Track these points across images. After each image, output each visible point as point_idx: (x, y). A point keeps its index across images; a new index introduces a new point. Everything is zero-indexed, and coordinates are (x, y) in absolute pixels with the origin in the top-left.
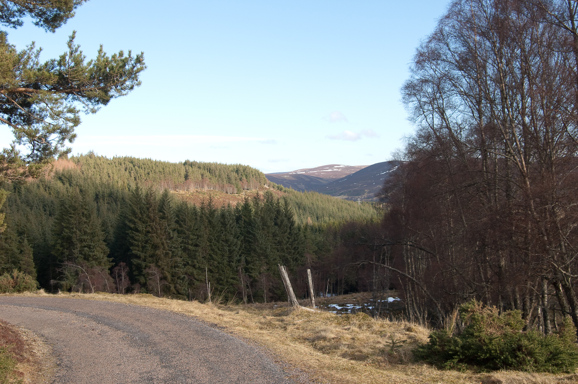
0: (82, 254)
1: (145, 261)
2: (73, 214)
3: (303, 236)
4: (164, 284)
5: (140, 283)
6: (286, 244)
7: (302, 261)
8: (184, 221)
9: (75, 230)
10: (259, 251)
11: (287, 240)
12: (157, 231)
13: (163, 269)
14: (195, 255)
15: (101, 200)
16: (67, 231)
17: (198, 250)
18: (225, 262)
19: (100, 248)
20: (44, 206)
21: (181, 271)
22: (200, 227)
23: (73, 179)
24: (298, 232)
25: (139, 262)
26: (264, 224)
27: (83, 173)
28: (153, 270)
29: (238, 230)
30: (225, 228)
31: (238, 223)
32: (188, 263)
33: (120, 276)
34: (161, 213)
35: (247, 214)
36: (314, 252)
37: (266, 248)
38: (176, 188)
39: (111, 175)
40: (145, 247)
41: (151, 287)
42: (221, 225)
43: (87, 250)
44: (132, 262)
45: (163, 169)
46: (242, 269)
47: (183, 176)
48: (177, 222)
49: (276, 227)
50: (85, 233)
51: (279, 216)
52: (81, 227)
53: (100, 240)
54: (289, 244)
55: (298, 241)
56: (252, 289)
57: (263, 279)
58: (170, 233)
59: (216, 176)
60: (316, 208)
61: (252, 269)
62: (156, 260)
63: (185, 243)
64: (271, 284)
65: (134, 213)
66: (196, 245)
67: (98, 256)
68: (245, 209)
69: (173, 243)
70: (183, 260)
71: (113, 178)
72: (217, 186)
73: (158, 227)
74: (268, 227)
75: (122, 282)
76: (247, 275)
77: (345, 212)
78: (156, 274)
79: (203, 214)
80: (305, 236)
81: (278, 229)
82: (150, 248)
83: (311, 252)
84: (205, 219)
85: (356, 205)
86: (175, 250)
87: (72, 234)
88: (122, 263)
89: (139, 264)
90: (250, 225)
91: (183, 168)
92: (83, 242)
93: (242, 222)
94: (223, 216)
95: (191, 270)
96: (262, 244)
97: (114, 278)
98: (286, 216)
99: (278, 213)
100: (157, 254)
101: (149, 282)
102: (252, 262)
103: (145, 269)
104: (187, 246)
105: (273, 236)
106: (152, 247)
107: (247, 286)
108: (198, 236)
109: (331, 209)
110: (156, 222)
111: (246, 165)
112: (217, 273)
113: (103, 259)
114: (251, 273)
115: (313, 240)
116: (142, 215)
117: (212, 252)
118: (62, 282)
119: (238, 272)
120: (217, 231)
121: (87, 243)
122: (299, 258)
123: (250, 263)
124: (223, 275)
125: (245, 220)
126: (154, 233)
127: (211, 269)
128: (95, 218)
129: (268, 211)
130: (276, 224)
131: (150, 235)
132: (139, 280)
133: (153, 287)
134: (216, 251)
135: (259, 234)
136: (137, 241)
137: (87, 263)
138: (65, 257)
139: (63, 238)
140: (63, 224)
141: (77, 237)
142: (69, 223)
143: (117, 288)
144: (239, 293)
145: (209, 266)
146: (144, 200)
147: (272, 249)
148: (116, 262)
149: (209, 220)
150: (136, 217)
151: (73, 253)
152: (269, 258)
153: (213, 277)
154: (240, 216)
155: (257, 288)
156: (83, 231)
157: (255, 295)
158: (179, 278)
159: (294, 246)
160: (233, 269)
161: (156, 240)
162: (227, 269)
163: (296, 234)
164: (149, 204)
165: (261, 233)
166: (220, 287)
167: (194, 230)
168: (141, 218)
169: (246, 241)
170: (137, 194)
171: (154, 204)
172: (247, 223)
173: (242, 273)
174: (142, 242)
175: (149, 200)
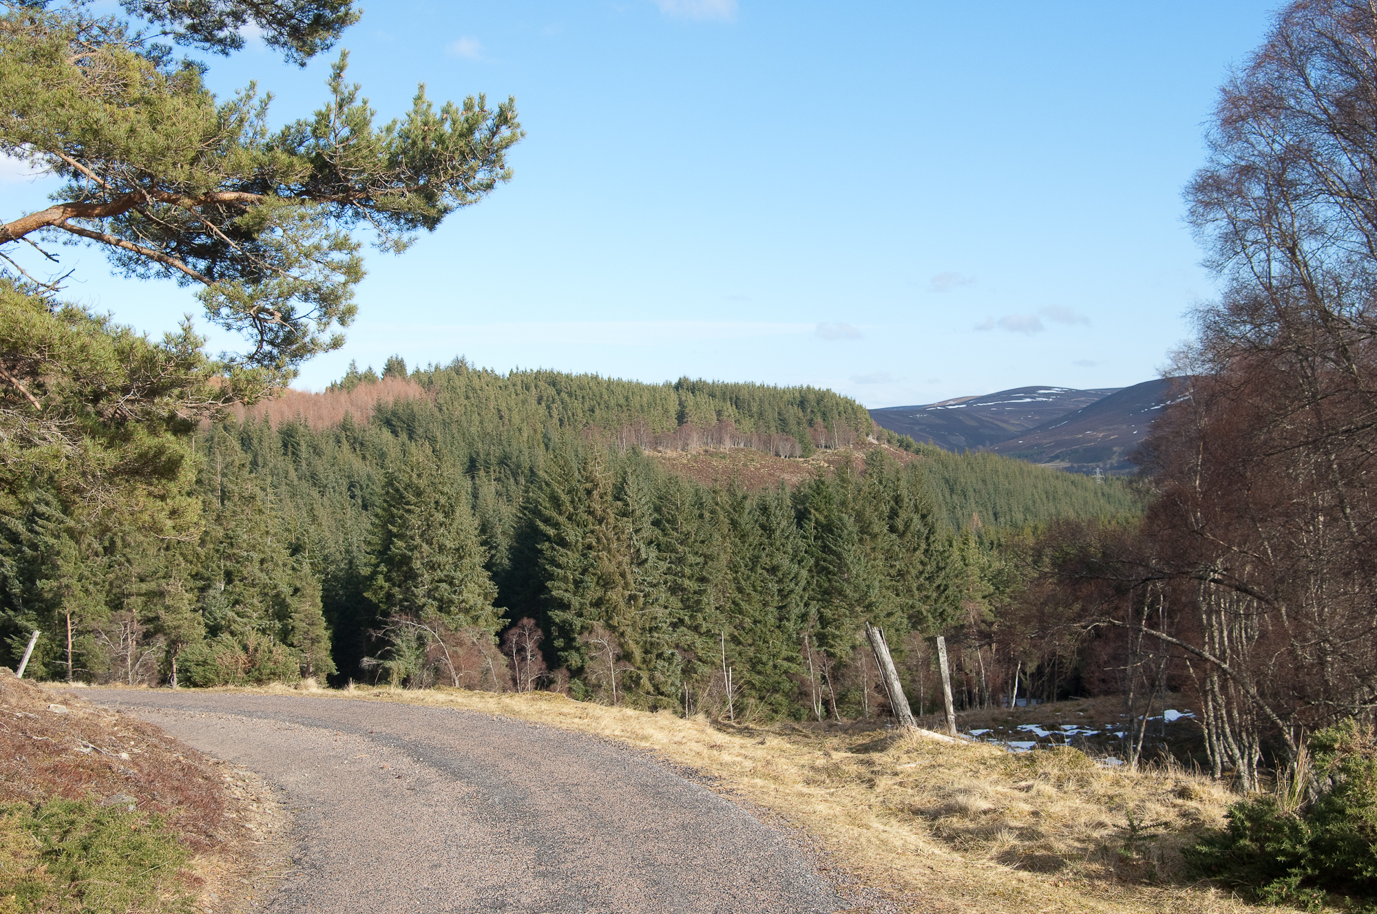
0: (435, 599)
1: (580, 615)
2: (415, 504)
3: (959, 558)
4: (625, 671)
5: (569, 668)
6: (918, 578)
7: (955, 618)
8: (672, 522)
9: (418, 540)
10: (851, 594)
11: (920, 567)
12: (609, 544)
13: (622, 634)
14: (698, 602)
15: (482, 473)
16: (400, 543)
17: (705, 590)
18: (771, 620)
19: (476, 583)
20: (351, 486)
21: (666, 638)
22: (711, 535)
23: (416, 424)
24: (946, 548)
25: (568, 616)
26: (865, 529)
27: (440, 410)
28: (600, 637)
29: (802, 544)
30: (769, 537)
31: (802, 527)
32: (681, 621)
33: (521, 650)
34: (619, 503)
35: (823, 506)
36: (984, 597)
37: (868, 587)
38: (656, 443)
39: (505, 413)
40: (582, 581)
41: (594, 676)
42: (760, 532)
43: (446, 590)
44: (550, 618)
45: (627, 399)
46: (810, 637)
47: (674, 416)
48: (656, 523)
49: (894, 536)
50: (441, 548)
51: (900, 511)
52: (433, 534)
53: (475, 565)
54: (926, 579)
55: (947, 570)
56: (834, 684)
57: (862, 662)
58: (639, 550)
59: (751, 416)
60: (992, 491)
61: (834, 637)
62: (607, 612)
63: (676, 574)
65: (555, 501)
66: (703, 580)
67: (472, 602)
68: (818, 494)
69: (646, 573)
70: (670, 614)
71: (510, 421)
72: (755, 439)
73: (611, 535)
74: (874, 536)
75: (526, 664)
76: (822, 652)
77: (1063, 502)
78: (605, 647)
79: (717, 504)
80: (964, 559)
81: (898, 541)
82: (593, 585)
83: (979, 596)
84: (722, 518)
85: (1090, 484)
86: (651, 589)
87: (412, 550)
88: (525, 621)
89: (564, 622)
90: (831, 532)
91: (674, 396)
92: (435, 570)
93: (810, 526)
94: (765, 509)
95: (689, 637)
96: (858, 576)
97: (508, 654)
98: (917, 511)
99: (896, 503)
100: (610, 600)
101: (589, 664)
102: (835, 620)
103: (580, 633)
104: (679, 581)
105: (886, 559)
106: (598, 583)
107: (824, 677)
108: (705, 556)
109: (1028, 493)
110: (607, 523)
111: (824, 388)
112: (750, 645)
113: (482, 609)
114: (832, 646)
115: (982, 569)
116: (575, 508)
117: (740, 596)
118: (389, 664)
119: (800, 644)
120: (750, 545)
121: (445, 573)
122: (950, 610)
123: (829, 623)
124: (766, 650)
125: (817, 519)
126: (603, 549)
127: (735, 636)
128: (463, 512)
129: (875, 498)
130: (892, 529)
131: (593, 554)
132: (567, 661)
133: (599, 679)
134: (749, 594)
135: (851, 552)
136: (562, 569)
137: (446, 619)
138: (395, 605)
139: (390, 562)
140: (390, 527)
141: (422, 558)
142: (404, 525)
143: (514, 680)
144: (804, 694)
145: (732, 629)
146: (580, 472)
147: (884, 590)
148: (514, 618)
149: (732, 520)
150: (560, 510)
151: (414, 595)
152: (877, 611)
153: (740, 654)
154: (806, 509)
155: (848, 683)
156: (438, 543)
157: (841, 700)
158: (659, 656)
159: (938, 582)
160: (790, 636)
161: (608, 565)
162: (774, 636)
163: (941, 554)
164: (592, 481)
165: (855, 551)
166: (757, 679)
167: (697, 544)
168: (572, 514)
169: (819, 569)
170: (564, 457)
171: (604, 482)
172: (822, 527)
173: (811, 648)
174: (575, 570)
175: (592, 471)
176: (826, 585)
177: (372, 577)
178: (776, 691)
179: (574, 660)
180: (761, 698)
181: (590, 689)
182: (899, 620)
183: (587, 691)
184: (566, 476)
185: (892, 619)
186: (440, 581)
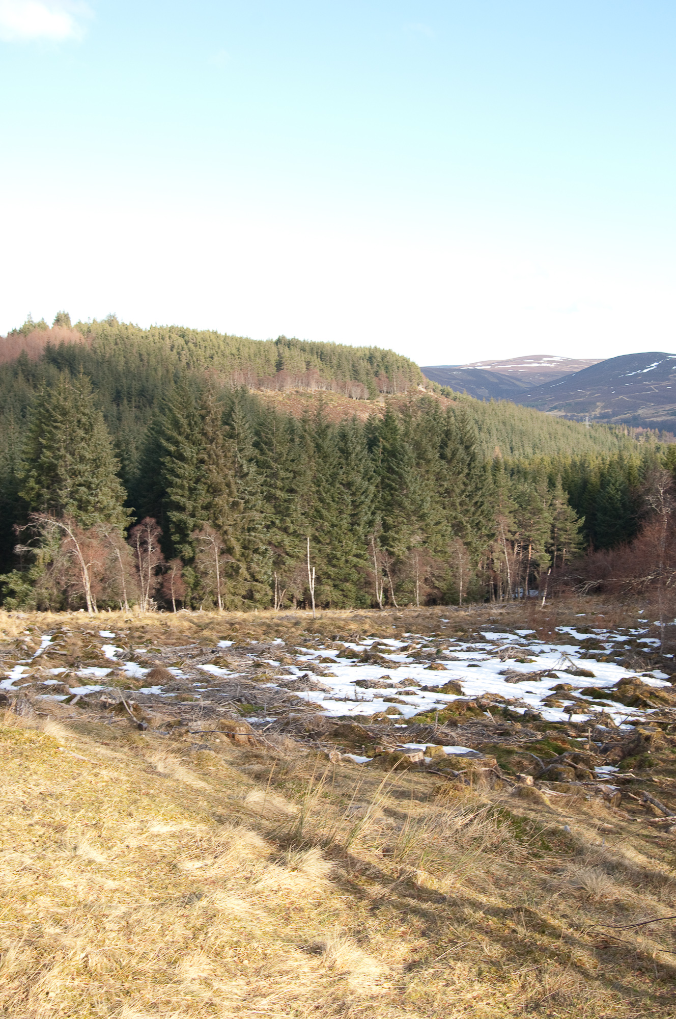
0: (75, 499)
1: (193, 516)
2: (61, 422)
3: (492, 481)
4: (227, 562)
5: (182, 558)
6: (460, 495)
7: (488, 528)
8: (269, 444)
9: (63, 452)
10: (409, 506)
11: (463, 487)
12: (218, 460)
13: (225, 532)
14: (288, 508)
15: (125, 402)
16: (48, 453)
17: (293, 499)
18: (345, 524)
19: (110, 488)
21: (260, 537)
22: (300, 455)
23: (76, 362)
24: (483, 473)
25: (183, 516)
26: (421, 455)
27: (95, 352)
28: (208, 534)
29: (371, 465)
30: (347, 459)
31: (372, 452)
32: (273, 523)
33: (144, 543)
34: (227, 427)
35: (389, 436)
36: (510, 512)
37: (422, 501)
38: (259, 384)
39: (145, 358)
40: (195, 489)
41: (203, 566)
42: (339, 454)
43: (84, 492)
44: (169, 517)
45: (238, 350)
46: (375, 539)
47: (274, 364)
48: (256, 445)
49: (443, 462)
50: (82, 459)
51: (449, 442)
52: (75, 447)
53: (109, 473)
54: (467, 496)
55: (484, 490)
56: (393, 576)
57: (416, 560)
58: (242, 466)
59: (332, 367)
60: (510, 431)
61: (394, 539)
62: (214, 514)
63: (271, 486)
64: (428, 569)
65: (176, 425)
66: (291, 491)
67: (105, 503)
68: (386, 426)
69: (247, 484)
70: (265, 518)
71: (148, 363)
72: (334, 384)
73: (220, 453)
74: (428, 462)
75: (147, 555)
76: (384, 551)
77: (562, 441)
78: (212, 543)
79: (305, 431)
80: (495, 482)
81: (447, 466)
82: (204, 492)
83: (506, 511)
84: (309, 442)
85: (581, 429)
86: (250, 497)
87: (57, 459)
88: (148, 520)
89: (180, 521)
90: (394, 456)
91: (274, 349)
92: (76, 476)
93: (378, 451)
94: (344, 436)
95: (279, 536)
96: (414, 492)
97: (133, 546)
98: (462, 443)
99: (447, 436)
100: (217, 504)
101: (199, 555)
102: (395, 526)
103: (193, 531)
104: (273, 491)
105: (437, 480)
106: (208, 491)
107: (384, 571)
108: (295, 472)
109: (537, 433)
110: (217, 443)
111: (387, 349)
112: (328, 544)
113: (114, 509)
114: (392, 546)
115: (510, 490)
116: (191, 429)
117: (321, 505)
118: (36, 551)
119: (368, 545)
120: (331, 465)
121: (84, 478)
122: (484, 521)
123: (390, 528)
124: (340, 548)
125: (384, 446)
126: (213, 464)
127: (316, 536)
128: (101, 431)
129: (429, 431)
130: (442, 456)
131: (204, 467)
132: (181, 552)
133: (206, 568)
134: (329, 503)
135: (410, 474)
136: (180, 478)
137: (84, 516)
138: (43, 503)
139: (40, 467)
140: (41, 439)
141: (66, 466)
142: (52, 439)
143: (137, 567)
144: (369, 584)
145: (314, 531)
146: (196, 401)
147: (434, 504)
148: (139, 516)
149: (317, 444)
150: (180, 432)
151: (59, 496)
152: (428, 520)
153: (320, 551)
154: (375, 438)
155: (403, 576)
156: (79, 454)
157: (398, 589)
158: (256, 551)
159: (476, 499)
160: (359, 537)
161: (216, 478)
162: (347, 537)
163: (479, 477)
164: (206, 409)
165: (413, 472)
166: (332, 571)
167: (288, 462)
168: (189, 435)
169: (384, 486)
170: (183, 388)
171: (215, 409)
172: (388, 452)
173: (376, 547)
174: (190, 480)
175: (206, 400)
176: (389, 498)
177: (25, 480)
178: (346, 580)
179: (187, 552)
180: (335, 586)
181: (199, 575)
182: (445, 528)
183: (196, 577)
184: (186, 405)
185: (440, 527)
186: (80, 485)
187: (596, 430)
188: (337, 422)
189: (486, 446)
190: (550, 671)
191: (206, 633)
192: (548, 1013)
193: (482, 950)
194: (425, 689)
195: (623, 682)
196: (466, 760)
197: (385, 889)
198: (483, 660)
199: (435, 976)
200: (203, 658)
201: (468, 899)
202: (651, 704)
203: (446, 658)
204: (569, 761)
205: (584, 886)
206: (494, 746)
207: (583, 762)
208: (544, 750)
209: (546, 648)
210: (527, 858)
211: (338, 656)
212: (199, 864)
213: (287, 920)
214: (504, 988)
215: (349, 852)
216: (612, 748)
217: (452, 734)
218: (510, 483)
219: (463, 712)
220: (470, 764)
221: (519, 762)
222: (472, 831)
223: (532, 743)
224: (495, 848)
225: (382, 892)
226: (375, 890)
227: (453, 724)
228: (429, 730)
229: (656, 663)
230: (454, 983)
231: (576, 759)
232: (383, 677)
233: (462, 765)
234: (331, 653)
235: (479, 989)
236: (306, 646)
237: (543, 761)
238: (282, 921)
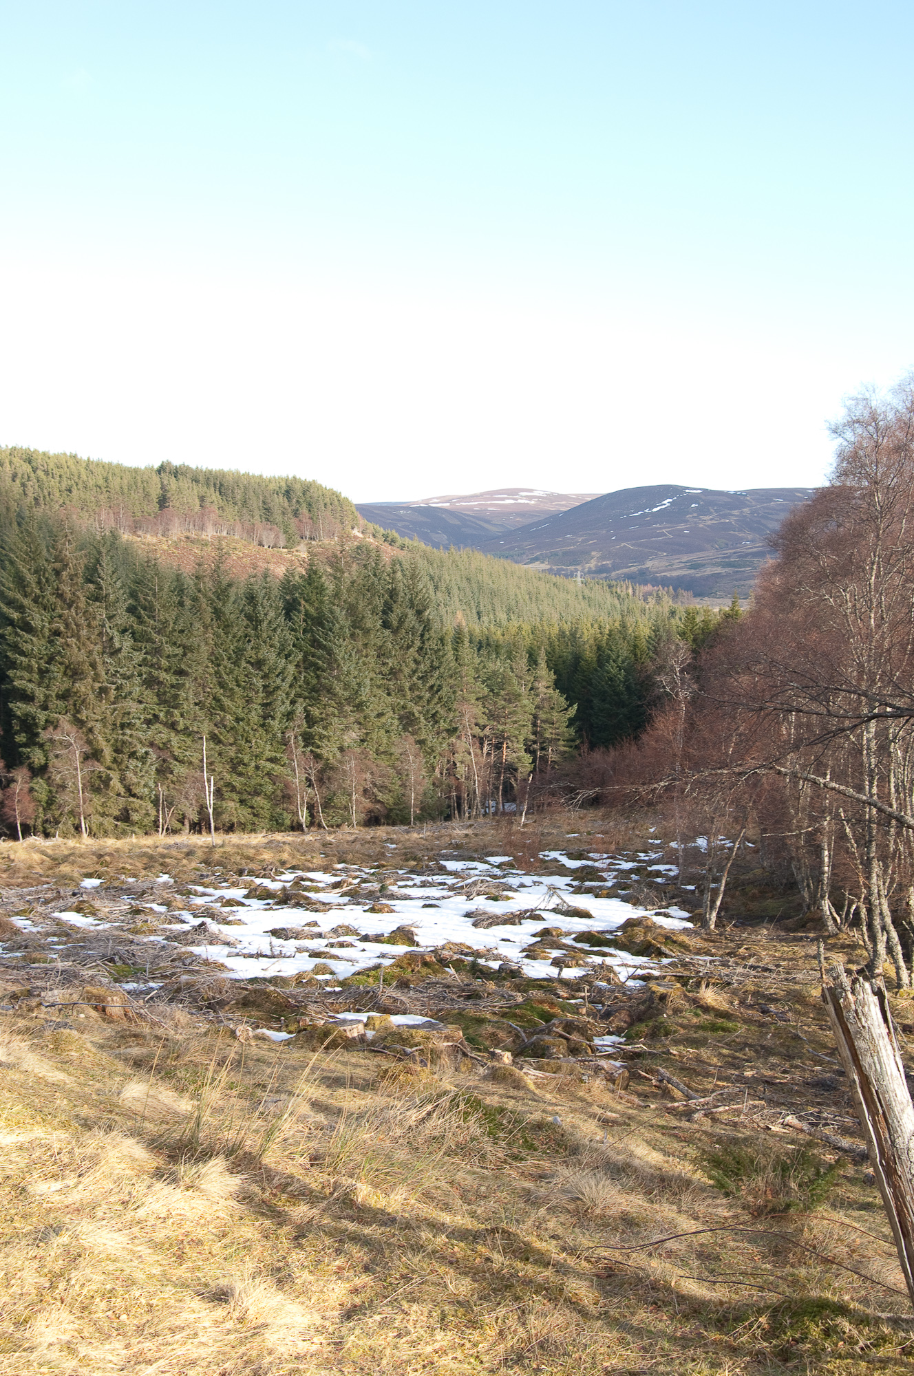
1: (45, 707)
3: (453, 658)
4: (93, 771)
5: (31, 766)
6: (411, 677)
7: (448, 720)
8: (149, 609)
10: (341, 692)
11: (413, 666)
12: (78, 631)
13: (91, 730)
14: (176, 697)
17: (183, 684)
18: (255, 718)
21: (138, 736)
22: (191, 624)
24: (440, 646)
25: (31, 709)
26: (357, 624)
28: (66, 732)
29: (290, 637)
30: (256, 629)
31: (290, 619)
32: (156, 717)
34: (91, 586)
35: (314, 598)
36: (477, 699)
37: (359, 685)
38: (135, 527)
40: (48, 671)
41: (59, 776)
42: (245, 622)
44: (11, 710)
45: (106, 480)
46: (296, 737)
47: (155, 500)
48: (131, 610)
49: (387, 632)
51: (395, 606)
54: (419, 678)
55: (442, 670)
56: (320, 787)
57: (351, 765)
58: (112, 638)
59: (235, 504)
60: (476, 590)
61: (322, 737)
62: (75, 705)
63: (152, 666)
64: (368, 776)
65: (21, 583)
66: (181, 673)
68: (310, 584)
69: (119, 663)
70: (144, 709)
72: (238, 527)
73: (82, 621)
74: (367, 631)
76: (308, 753)
77: (545, 603)
78: (71, 744)
79: (199, 591)
80: (457, 659)
81: (392, 637)
82: (59, 675)
83: (473, 698)
84: (204, 606)
85: (571, 587)
86: (124, 681)
89: (27, 715)
90: (322, 625)
91: (155, 479)
93: (299, 618)
94: (251, 598)
95: (164, 734)
96: (349, 673)
98: (412, 606)
99: (391, 597)
100: (78, 692)
101: (53, 762)
102: (322, 719)
103: (44, 729)
104: (155, 673)
105: (378, 656)
106: (65, 674)
107: (308, 780)
108: (185, 647)
109: (512, 593)
110: (77, 607)
111: (310, 479)
112: (231, 745)
114: (318, 747)
115: (477, 670)
116: (41, 589)
117: (222, 691)
119: (286, 745)
120: (234, 637)
122: (442, 712)
123: (316, 722)
124: (248, 750)
125: (307, 611)
126: (72, 636)
127: (215, 734)
129: (368, 590)
130: (386, 625)
131: (60, 641)
132: (29, 758)
133: (63, 779)
134: (232, 689)
135: (343, 648)
136: (26, 656)
144: (287, 797)
145: (212, 727)
146: (48, 551)
147: (375, 689)
149: (215, 608)
150: (25, 592)
152: (367, 711)
153: (220, 754)
154: (295, 600)
155: (334, 786)
157: (327, 804)
158: (133, 755)
159: (431, 682)
160: (274, 736)
161: (77, 655)
162: (257, 735)
163: (436, 652)
164: (62, 561)
165: (347, 646)
166: (237, 781)
167: (176, 634)
168: (39, 597)
169: (308, 665)
170: (30, 533)
171: (75, 562)
172: (312, 620)
173: (296, 748)
174: (41, 658)
175: (62, 549)
176: (314, 682)
178: (257, 793)
179: (37, 757)
180: (242, 802)
181: (54, 790)
182: (390, 721)
183: (50, 791)
184: (33, 555)
185: (383, 720)
187: (591, 589)
188: (243, 578)
189: (444, 610)
190: (532, 910)
191: (65, 869)
192: (535, 1366)
193: (446, 1286)
194: (365, 938)
195: (630, 924)
196: (422, 1032)
197: (314, 1210)
198: (443, 898)
199: (384, 1324)
200: (61, 903)
201: (426, 1219)
202: (668, 952)
203: (392, 897)
204: (559, 1030)
205: (580, 1196)
206: (460, 1014)
207: (578, 1031)
208: (525, 1016)
209: (527, 880)
210: (505, 1162)
211: (247, 897)
212: (57, 1185)
213: (180, 1257)
214: (476, 1336)
215: (263, 1162)
216: (616, 1011)
217: (403, 998)
218: (477, 661)
219: (417, 969)
220: (428, 1038)
221: (493, 1034)
222: (430, 1128)
223: (510, 1007)
224: (462, 1150)
225: (310, 1214)
226: (301, 1211)
227: (404, 985)
228: (371, 993)
229: (673, 898)
230: (408, 1333)
231: (569, 1027)
232: (308, 924)
233: (416, 1040)
234: (238, 893)
235: (442, 1339)
236: (202, 885)
237: (524, 1032)
238: (174, 1259)
